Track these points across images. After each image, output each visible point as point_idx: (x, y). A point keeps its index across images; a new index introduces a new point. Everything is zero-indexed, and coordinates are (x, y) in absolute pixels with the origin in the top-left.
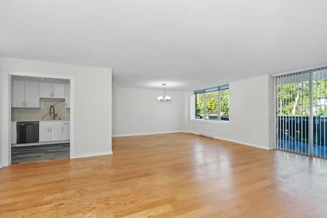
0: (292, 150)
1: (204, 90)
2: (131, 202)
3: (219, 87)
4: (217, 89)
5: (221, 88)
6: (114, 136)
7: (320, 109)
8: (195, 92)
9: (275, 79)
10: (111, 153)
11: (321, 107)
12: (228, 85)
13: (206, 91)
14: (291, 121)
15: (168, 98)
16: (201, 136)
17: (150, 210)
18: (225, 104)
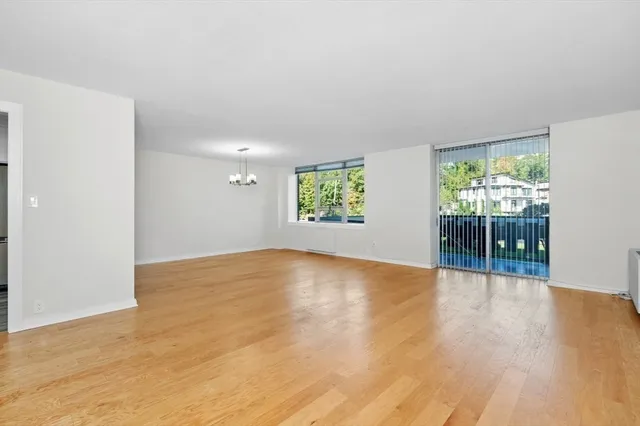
0: (467, 266)
1: (316, 166)
2: (253, 405)
3: (345, 163)
4: (341, 165)
5: (348, 164)
6: (140, 263)
7: (461, 206)
8: (296, 168)
9: (439, 152)
10: (133, 303)
11: (462, 204)
12: (363, 159)
13: (319, 168)
14: (449, 222)
15: (252, 177)
16: (311, 254)
17: (303, 410)
18: (328, 197)
